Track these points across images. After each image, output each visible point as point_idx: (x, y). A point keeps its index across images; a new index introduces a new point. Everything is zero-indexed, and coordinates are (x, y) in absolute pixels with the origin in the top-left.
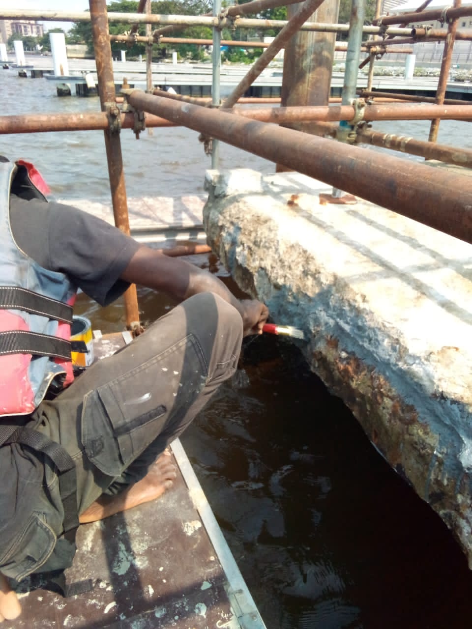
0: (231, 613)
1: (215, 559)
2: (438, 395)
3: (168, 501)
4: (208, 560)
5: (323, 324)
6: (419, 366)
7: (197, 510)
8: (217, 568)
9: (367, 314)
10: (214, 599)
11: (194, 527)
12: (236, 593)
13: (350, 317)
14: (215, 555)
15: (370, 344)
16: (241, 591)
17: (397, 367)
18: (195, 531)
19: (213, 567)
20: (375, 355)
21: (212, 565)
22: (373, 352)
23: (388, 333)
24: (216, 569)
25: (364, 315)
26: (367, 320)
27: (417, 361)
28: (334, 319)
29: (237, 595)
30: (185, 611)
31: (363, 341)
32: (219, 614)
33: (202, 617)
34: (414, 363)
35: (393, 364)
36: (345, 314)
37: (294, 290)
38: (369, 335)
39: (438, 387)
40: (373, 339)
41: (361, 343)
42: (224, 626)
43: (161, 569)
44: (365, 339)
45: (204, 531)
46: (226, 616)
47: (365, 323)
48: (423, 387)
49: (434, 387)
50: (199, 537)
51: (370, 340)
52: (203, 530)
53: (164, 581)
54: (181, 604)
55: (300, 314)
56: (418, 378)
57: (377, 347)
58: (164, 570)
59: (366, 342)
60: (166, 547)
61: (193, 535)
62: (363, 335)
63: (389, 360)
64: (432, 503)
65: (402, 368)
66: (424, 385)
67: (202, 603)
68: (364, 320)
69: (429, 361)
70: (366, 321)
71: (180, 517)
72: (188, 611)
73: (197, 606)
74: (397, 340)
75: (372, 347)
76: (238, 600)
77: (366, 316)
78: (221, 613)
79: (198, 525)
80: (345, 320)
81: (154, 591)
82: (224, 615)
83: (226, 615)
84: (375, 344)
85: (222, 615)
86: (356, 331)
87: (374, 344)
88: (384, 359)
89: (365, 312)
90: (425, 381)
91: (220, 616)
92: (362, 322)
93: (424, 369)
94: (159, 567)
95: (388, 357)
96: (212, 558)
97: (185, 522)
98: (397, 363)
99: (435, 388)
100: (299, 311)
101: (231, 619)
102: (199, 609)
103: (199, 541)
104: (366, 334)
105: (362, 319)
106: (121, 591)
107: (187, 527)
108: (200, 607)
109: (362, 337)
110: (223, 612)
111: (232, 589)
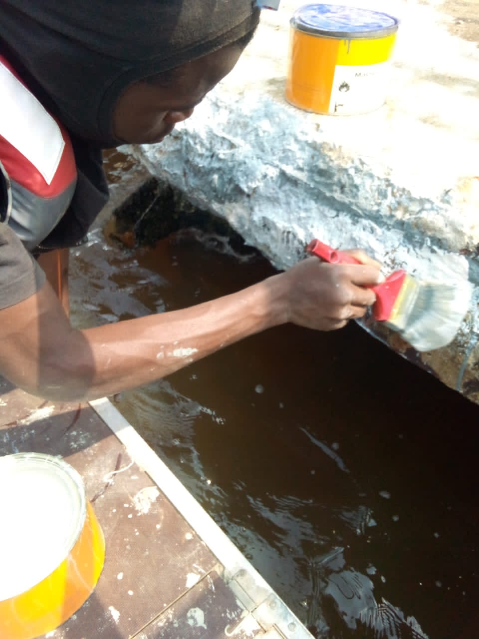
0: (240, 608)
1: (193, 536)
2: (471, 250)
3: (99, 471)
4: (183, 542)
5: (260, 177)
6: (432, 212)
7: (146, 472)
8: (199, 548)
9: (331, 150)
10: (209, 596)
11: (149, 498)
12: (238, 576)
13: (303, 159)
14: (191, 530)
15: (343, 192)
16: (242, 572)
17: (395, 219)
18: (153, 504)
19: (194, 549)
20: (354, 208)
21: (191, 545)
22: (351, 203)
23: (370, 172)
24: (199, 551)
25: (326, 152)
26: (333, 158)
27: (427, 206)
28: (277, 166)
29: (239, 579)
30: (174, 628)
31: (331, 191)
32: (223, 615)
33: (201, 628)
34: (423, 209)
35: (386, 216)
36: (293, 156)
37: (203, 135)
38: (339, 181)
39: (471, 238)
40: (347, 185)
41: (328, 194)
42: (237, 631)
43: (120, 576)
44: (335, 188)
45: (165, 500)
46: (234, 616)
47: (331, 164)
48: (444, 242)
49: (464, 240)
50: (161, 511)
51: (342, 187)
52: (163, 499)
53: (131, 593)
54: (165, 620)
55: (219, 169)
56: (434, 229)
57: (355, 196)
58: (125, 577)
59: (336, 191)
60: (118, 541)
61: (150, 510)
62: (329, 181)
63: (378, 211)
64: (468, 392)
65: (404, 219)
66: (445, 239)
67: (195, 607)
68: (327, 160)
69: (448, 202)
70: (332, 160)
71: (124, 489)
72: (179, 626)
73: (189, 615)
74: (387, 180)
75: (347, 197)
76: (243, 586)
77: (330, 153)
78: (225, 612)
79: (153, 493)
80: (295, 165)
81: (120, 613)
82: (231, 615)
83: (233, 613)
84: (351, 191)
85: (228, 616)
86: (317, 178)
87: (349, 192)
88: (370, 211)
89: (328, 148)
90: (448, 233)
91: (226, 617)
92: (324, 162)
93: (443, 216)
94: (117, 574)
95: (375, 208)
96: (189, 536)
97: (133, 495)
98: (393, 213)
99: (467, 240)
100: (216, 165)
101: (241, 617)
102: (192, 617)
103: (162, 517)
104: (335, 179)
105: (324, 159)
106: (70, 629)
107: (139, 501)
108: (193, 614)
109: (329, 186)
110: (228, 611)
111: (230, 573)
